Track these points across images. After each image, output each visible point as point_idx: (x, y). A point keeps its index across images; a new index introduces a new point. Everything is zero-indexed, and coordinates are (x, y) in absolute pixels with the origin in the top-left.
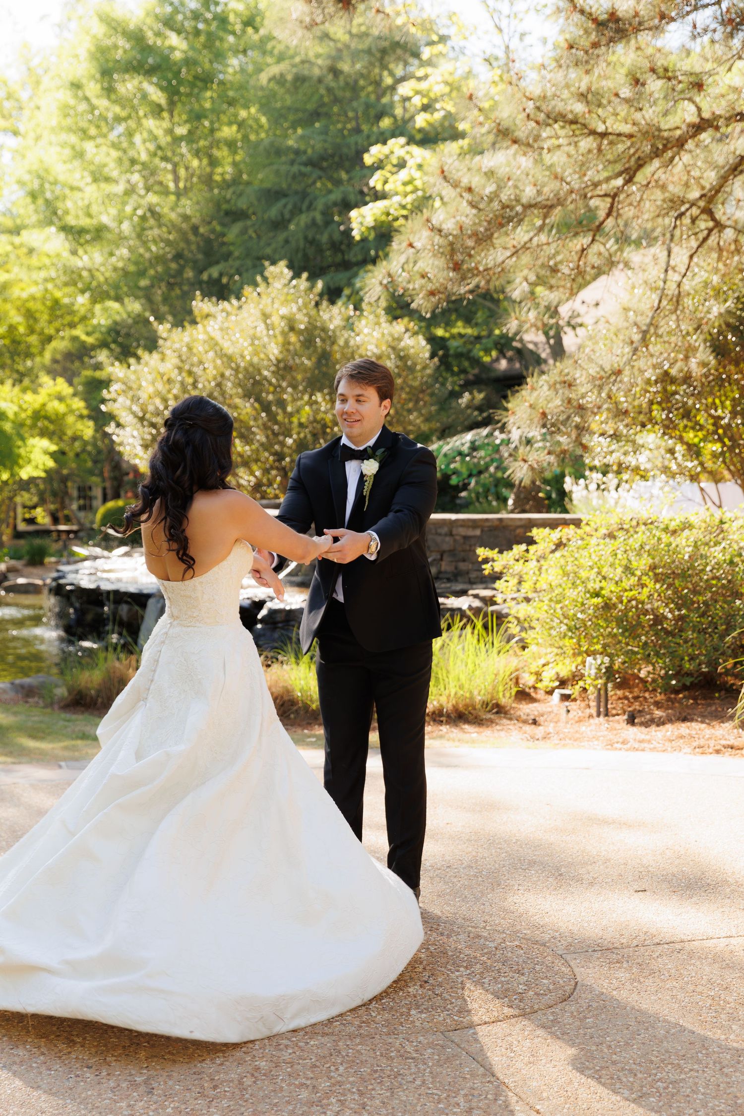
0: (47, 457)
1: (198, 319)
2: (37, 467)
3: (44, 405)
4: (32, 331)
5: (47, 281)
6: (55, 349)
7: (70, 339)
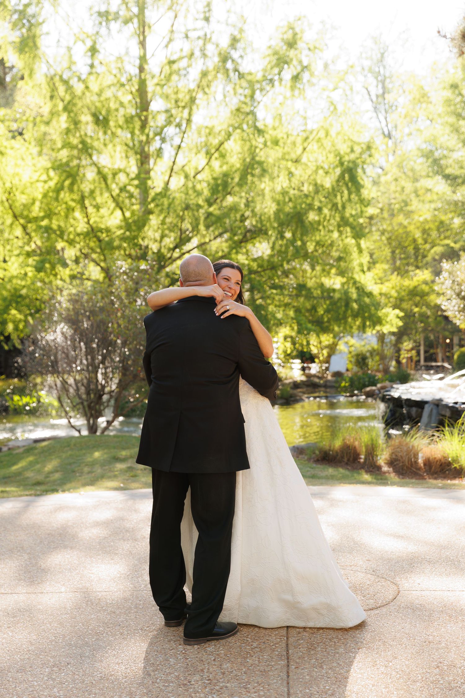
0: (398, 320)
2: (392, 325)
5: (435, 210)
6: (435, 252)
7: (443, 246)
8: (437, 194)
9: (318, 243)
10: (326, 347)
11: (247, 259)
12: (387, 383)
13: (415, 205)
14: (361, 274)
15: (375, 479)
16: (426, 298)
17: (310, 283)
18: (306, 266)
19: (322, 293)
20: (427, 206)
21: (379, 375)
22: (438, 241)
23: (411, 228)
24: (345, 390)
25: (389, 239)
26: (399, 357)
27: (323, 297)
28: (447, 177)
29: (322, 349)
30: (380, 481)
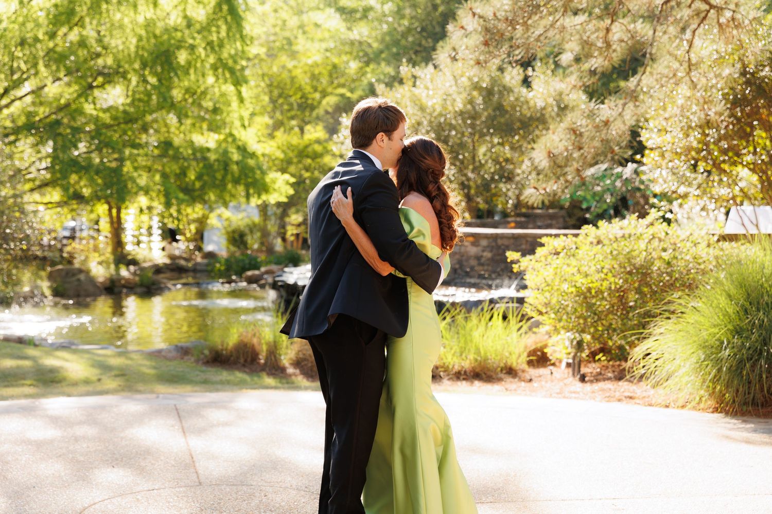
0: (288, 187)
1: (405, 81)
2: (281, 194)
3: (307, 147)
4: (315, 89)
5: (327, 50)
6: (328, 103)
7: (337, 95)
8: (329, 31)
9: (187, 90)
10: (194, 221)
11: (95, 109)
12: (274, 267)
13: (301, 44)
14: (241, 129)
15: (280, 382)
16: (318, 160)
17: (177, 141)
18: (172, 119)
19: (194, 154)
20: (317, 45)
21: (262, 257)
22: (330, 90)
23: (298, 72)
24: (221, 274)
25: (270, 86)
26: (285, 234)
27: (195, 159)
28: (342, 10)
29: (189, 224)
30: (286, 386)
